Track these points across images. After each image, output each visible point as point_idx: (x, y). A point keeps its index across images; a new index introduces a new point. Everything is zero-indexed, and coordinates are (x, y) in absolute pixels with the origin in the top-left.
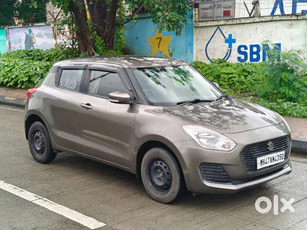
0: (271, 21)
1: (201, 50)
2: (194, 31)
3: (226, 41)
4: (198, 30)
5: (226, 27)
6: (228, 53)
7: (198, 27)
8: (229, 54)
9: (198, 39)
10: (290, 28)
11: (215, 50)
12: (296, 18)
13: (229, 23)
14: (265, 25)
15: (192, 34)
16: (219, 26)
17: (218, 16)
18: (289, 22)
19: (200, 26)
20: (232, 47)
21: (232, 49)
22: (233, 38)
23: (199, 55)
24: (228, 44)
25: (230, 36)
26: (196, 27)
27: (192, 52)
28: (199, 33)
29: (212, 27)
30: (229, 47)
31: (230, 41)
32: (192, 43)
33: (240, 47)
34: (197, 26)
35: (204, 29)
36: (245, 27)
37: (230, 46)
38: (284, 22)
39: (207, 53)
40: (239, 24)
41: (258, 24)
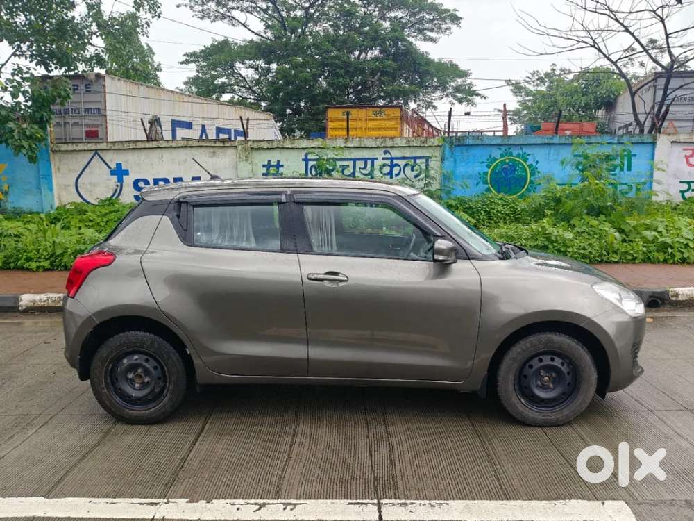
0: (185, 147)
1: (66, 186)
2: (51, 156)
3: (113, 173)
4: (57, 156)
5: (111, 153)
6: (116, 190)
7: (60, 151)
8: (119, 191)
9: (59, 169)
10: (212, 157)
11: (94, 185)
12: (222, 145)
13: (117, 148)
14: (175, 152)
15: (49, 161)
16: (96, 150)
17: (74, 137)
18: (211, 150)
19: (62, 149)
20: (123, 181)
21: (124, 184)
22: (123, 168)
23: (64, 193)
24: (116, 177)
25: (119, 165)
26: (54, 152)
27: (51, 189)
28: (60, 160)
29: (86, 152)
30: (118, 182)
31: (119, 172)
32: (48, 176)
33: (136, 182)
34: (57, 149)
35: (70, 156)
36: (143, 153)
37: (120, 180)
38: (203, 149)
39: (80, 191)
40: (134, 149)
41: (163, 150)
